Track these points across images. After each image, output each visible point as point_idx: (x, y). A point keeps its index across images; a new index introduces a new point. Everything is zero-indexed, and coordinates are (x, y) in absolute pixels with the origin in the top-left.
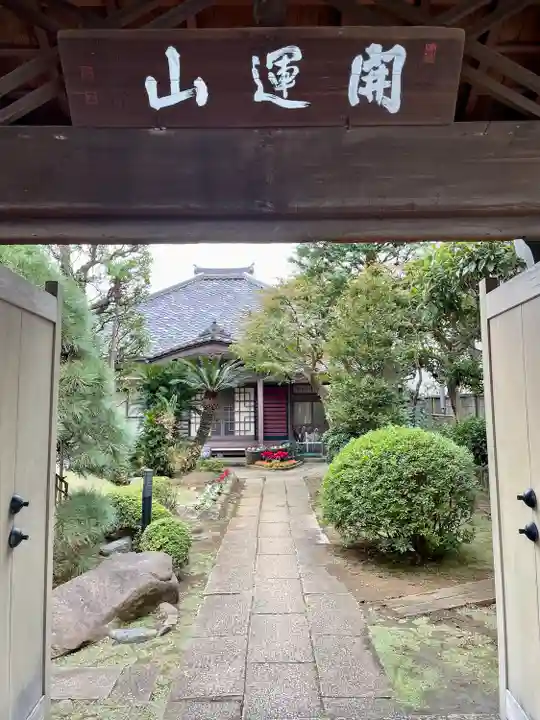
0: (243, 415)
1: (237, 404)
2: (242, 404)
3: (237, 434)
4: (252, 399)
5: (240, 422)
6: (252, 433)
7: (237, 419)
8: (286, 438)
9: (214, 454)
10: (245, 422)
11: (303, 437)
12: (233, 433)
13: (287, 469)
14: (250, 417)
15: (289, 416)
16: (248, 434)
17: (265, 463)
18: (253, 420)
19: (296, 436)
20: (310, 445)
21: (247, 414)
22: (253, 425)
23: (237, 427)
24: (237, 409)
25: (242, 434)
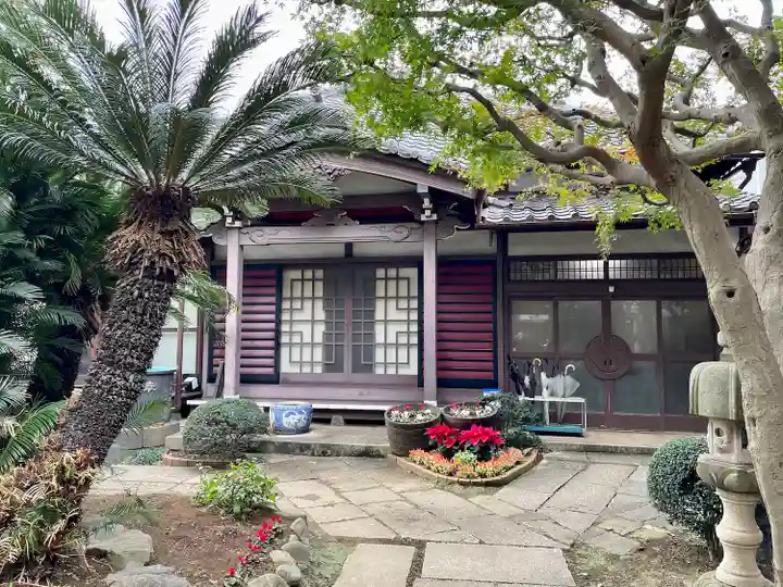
0: (393, 329)
1: (380, 305)
2: (392, 304)
3: (380, 371)
4: (415, 292)
5: (386, 345)
6: (413, 370)
7: (380, 338)
8: (493, 385)
9: (321, 417)
10: (397, 345)
11: (533, 383)
12: (370, 368)
13: (499, 484)
14: (409, 333)
15: (498, 331)
16: (403, 371)
17: (433, 458)
18: (414, 340)
19: (516, 378)
20: (552, 404)
21: (404, 328)
22: (414, 352)
23: (379, 356)
24: (379, 315)
25: (391, 371)
